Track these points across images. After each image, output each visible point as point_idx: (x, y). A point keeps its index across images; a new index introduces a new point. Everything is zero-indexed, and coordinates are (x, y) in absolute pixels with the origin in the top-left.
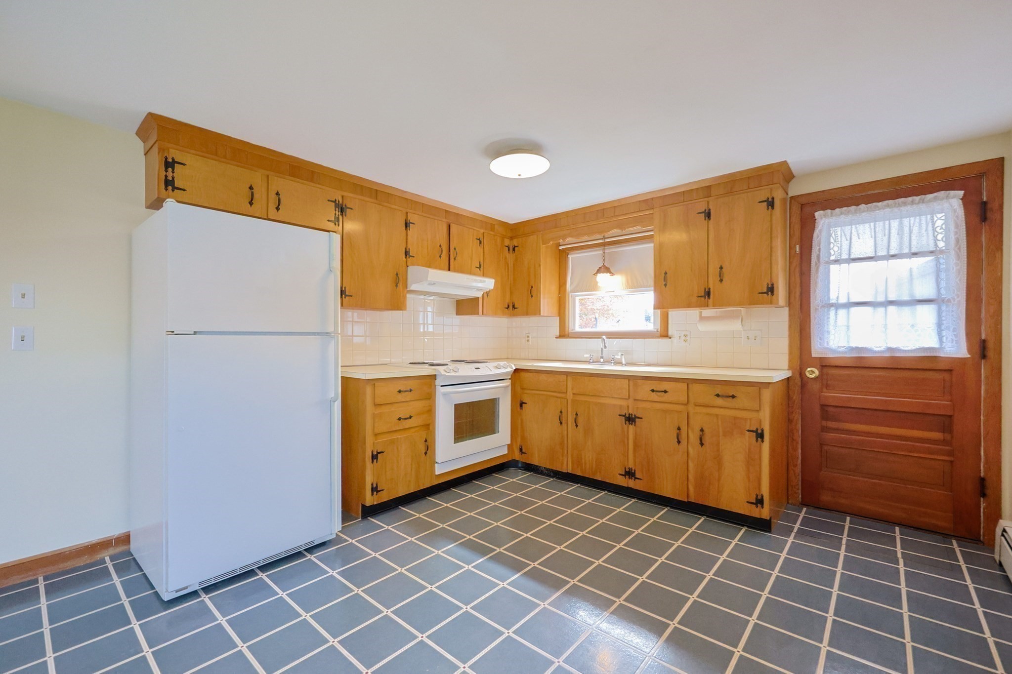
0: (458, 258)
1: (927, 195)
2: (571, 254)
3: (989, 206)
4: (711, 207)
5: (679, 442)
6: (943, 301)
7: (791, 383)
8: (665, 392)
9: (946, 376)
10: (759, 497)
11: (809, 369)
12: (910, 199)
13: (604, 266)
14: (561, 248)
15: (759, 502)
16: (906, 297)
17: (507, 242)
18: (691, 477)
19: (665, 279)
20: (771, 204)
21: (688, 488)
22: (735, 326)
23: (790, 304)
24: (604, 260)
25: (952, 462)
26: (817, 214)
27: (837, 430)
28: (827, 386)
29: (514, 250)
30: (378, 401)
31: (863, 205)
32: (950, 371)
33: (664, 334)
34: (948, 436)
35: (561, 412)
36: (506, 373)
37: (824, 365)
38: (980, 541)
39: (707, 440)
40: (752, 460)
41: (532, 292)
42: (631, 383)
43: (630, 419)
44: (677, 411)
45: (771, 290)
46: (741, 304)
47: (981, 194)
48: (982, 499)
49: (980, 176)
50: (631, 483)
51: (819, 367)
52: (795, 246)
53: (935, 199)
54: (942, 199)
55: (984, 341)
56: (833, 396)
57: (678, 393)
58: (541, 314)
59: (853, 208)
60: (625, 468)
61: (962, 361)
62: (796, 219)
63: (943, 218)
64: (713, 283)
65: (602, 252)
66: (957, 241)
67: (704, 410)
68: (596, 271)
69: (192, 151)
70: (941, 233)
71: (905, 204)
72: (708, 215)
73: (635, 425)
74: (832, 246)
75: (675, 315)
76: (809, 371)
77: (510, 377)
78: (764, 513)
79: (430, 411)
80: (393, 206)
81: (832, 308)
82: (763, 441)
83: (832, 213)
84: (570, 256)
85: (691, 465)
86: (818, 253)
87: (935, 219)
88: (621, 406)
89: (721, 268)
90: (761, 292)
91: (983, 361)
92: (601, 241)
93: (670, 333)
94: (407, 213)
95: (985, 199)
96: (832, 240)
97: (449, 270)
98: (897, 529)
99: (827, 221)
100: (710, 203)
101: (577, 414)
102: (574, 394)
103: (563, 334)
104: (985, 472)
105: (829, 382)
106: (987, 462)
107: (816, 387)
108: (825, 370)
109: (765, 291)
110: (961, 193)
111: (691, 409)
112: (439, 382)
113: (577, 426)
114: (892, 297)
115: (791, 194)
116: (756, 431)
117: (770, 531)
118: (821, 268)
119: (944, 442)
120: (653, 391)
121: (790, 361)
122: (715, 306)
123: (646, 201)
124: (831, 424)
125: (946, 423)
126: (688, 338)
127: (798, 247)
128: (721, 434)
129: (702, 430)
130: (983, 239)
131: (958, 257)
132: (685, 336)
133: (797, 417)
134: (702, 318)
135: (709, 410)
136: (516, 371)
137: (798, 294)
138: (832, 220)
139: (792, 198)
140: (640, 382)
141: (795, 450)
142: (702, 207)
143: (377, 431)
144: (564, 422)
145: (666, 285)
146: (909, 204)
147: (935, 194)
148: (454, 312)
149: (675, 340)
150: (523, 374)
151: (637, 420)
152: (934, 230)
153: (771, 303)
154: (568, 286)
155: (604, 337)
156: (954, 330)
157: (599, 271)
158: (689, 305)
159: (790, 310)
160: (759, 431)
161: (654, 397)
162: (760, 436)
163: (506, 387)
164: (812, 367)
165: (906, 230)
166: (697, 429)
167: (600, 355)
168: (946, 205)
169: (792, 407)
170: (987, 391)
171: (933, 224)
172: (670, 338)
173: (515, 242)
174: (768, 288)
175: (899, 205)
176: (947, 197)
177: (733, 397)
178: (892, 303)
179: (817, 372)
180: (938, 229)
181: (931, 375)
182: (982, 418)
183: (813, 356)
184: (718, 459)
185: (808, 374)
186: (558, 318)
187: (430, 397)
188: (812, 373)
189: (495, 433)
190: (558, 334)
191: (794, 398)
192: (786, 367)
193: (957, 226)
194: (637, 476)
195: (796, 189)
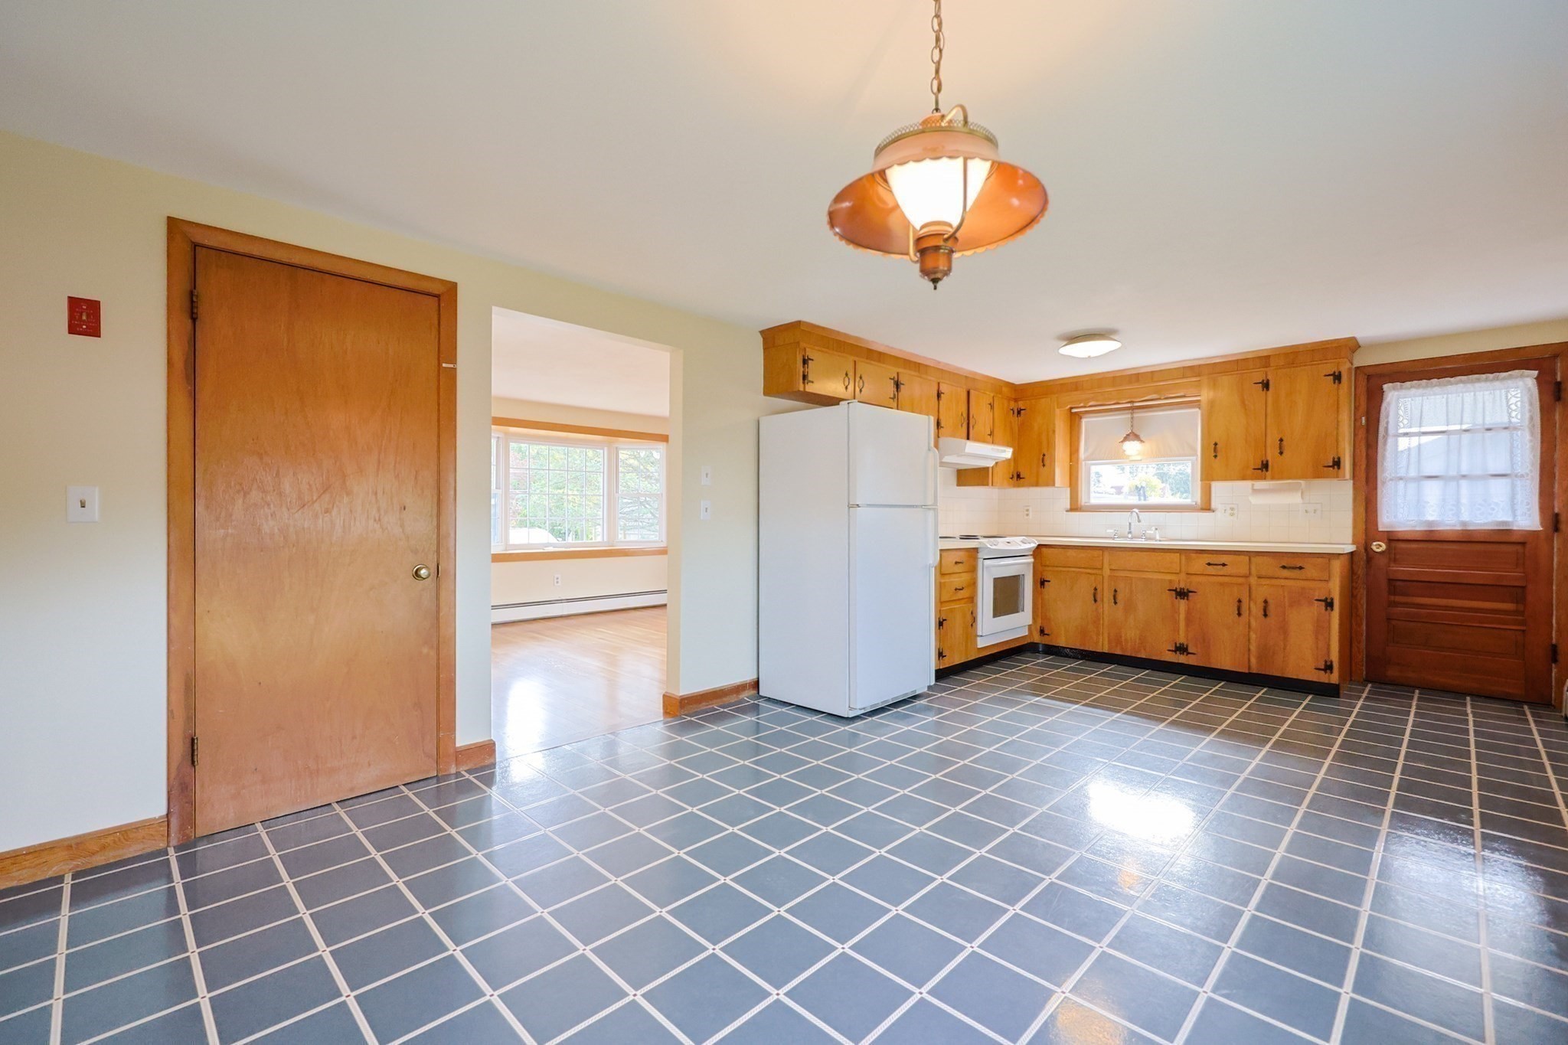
0: (976, 427)
1: (1501, 374)
2: (1086, 418)
3: (1563, 386)
4: (1270, 378)
5: (1239, 614)
6: (1516, 476)
7: (1356, 559)
8: (1224, 565)
9: (1519, 548)
10: (1329, 663)
11: (1375, 543)
12: (1484, 376)
13: (1132, 432)
14: (1074, 411)
15: (1329, 667)
16: (1479, 472)
17: (1013, 405)
18: (1253, 648)
19: (1215, 450)
20: (1337, 377)
21: (1249, 661)
22: (1293, 499)
23: (1354, 477)
24: (1132, 426)
25: (1524, 631)
26: (1385, 387)
27: (1406, 605)
28: (1395, 561)
29: (1019, 413)
30: (944, 571)
31: (1436, 380)
32: (1523, 544)
33: (1207, 507)
34: (1521, 607)
35: (1096, 589)
36: (1029, 549)
37: (1392, 538)
38: (1551, 705)
39: (1271, 608)
40: (1321, 628)
41: (1044, 460)
42: (1183, 557)
43: (1182, 594)
44: (1237, 584)
45: (1337, 463)
46: (1304, 477)
47: (1555, 374)
48: (1553, 665)
49: (1555, 356)
50: (1182, 659)
51: (1386, 541)
52: (1361, 418)
53: (1510, 377)
54: (1517, 377)
55: (1557, 515)
56: (1403, 570)
57: (1239, 567)
58: (1056, 485)
59: (1424, 382)
60: (1176, 644)
61: (1534, 533)
62: (1362, 390)
63: (1519, 395)
64: (1271, 455)
65: (1129, 416)
66: (1531, 418)
67: (1268, 582)
68: (1122, 439)
69: (817, 348)
70: (1515, 410)
71: (1479, 380)
72: (1266, 385)
73: (1188, 599)
74: (1401, 419)
75: (1219, 488)
76: (1376, 545)
77: (1031, 553)
78: (1334, 678)
79: (973, 584)
80: (929, 378)
81: (1401, 482)
82: (1332, 610)
83: (1401, 386)
84: (1084, 421)
85: (1253, 636)
86: (1385, 425)
87: (1510, 396)
88: (1170, 581)
89: (1281, 440)
90: (1326, 465)
91: (1556, 534)
92: (1129, 405)
93: (1213, 506)
94: (939, 383)
95: (1559, 379)
96: (1401, 413)
97: (968, 439)
98: (1468, 698)
99: (1396, 393)
100: (1269, 373)
101: (1116, 591)
102: (1111, 569)
103: (1075, 507)
104: (1557, 639)
105: (1398, 557)
106: (1558, 630)
107: (1382, 562)
108: (1393, 544)
109: (1331, 464)
110: (1536, 373)
111: (1253, 580)
112: (981, 555)
113: (1115, 603)
114: (1464, 471)
115: (1357, 364)
116: (1325, 600)
117: (1339, 697)
118: (1390, 441)
119: (1516, 612)
120: (1209, 564)
121: (1354, 535)
122: (1273, 478)
123: (1191, 368)
124: (1398, 599)
125: (1518, 593)
126: (1235, 512)
127: (1363, 418)
128: (1287, 604)
129: (1266, 602)
130: (1557, 417)
131: (1532, 434)
132: (1232, 509)
133: (1362, 593)
134: (1255, 491)
135: (1274, 582)
136: (1040, 546)
137: (1364, 467)
138: (1403, 393)
139: (1357, 368)
140: (1194, 555)
141: (1360, 625)
142: (1259, 377)
143: (943, 600)
144: (1098, 599)
145: (1216, 456)
146: (1483, 381)
147: (1510, 373)
148: (955, 483)
149: (1219, 514)
150: (1044, 550)
151: (1190, 594)
152: (1509, 407)
153: (1337, 477)
154: (1082, 454)
155: (1137, 511)
156: (1528, 504)
157: (1127, 438)
158: (1244, 478)
159: (1354, 484)
160: (1329, 601)
161: (1211, 570)
162: (1329, 604)
163: (1028, 563)
164: (1379, 541)
165: (1480, 405)
166: (1260, 602)
167: (1128, 530)
168: (1521, 383)
169: (1357, 583)
170: (1559, 563)
171: (1508, 401)
172: (1214, 511)
173: (1021, 405)
174: (1334, 461)
175: (1472, 382)
176: (1522, 376)
177: (1301, 568)
178: (1464, 476)
179: (1384, 547)
180: (1513, 407)
181: (1504, 548)
182: (1554, 588)
183: (1380, 529)
184: (1284, 629)
185: (1374, 548)
186: (1069, 489)
187: (973, 570)
188: (1379, 547)
189: (1018, 612)
190: (1068, 507)
191: (1359, 572)
192: (1350, 541)
193: (1531, 404)
194: (1190, 651)
195: (1362, 360)
